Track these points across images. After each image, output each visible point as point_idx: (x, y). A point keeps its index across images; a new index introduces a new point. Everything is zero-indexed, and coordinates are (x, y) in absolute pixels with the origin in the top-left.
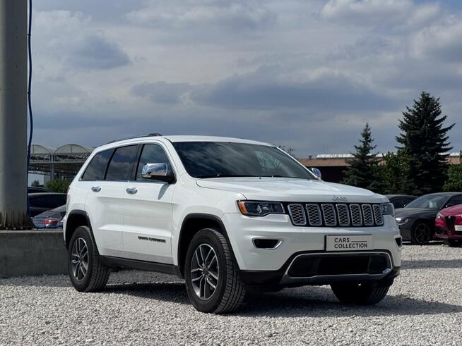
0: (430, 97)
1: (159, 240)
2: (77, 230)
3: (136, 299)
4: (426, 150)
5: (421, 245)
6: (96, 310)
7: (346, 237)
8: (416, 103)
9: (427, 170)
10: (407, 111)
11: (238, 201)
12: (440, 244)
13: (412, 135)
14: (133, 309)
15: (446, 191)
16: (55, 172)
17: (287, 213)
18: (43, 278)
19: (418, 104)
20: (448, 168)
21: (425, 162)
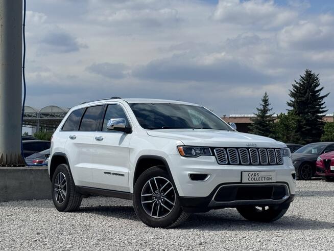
0: (312, 73)
1: (120, 175)
2: (59, 167)
3: (101, 217)
4: (308, 112)
5: (306, 180)
6: (73, 225)
7: (256, 173)
8: (302, 77)
9: (309, 126)
10: (295, 83)
11: (178, 146)
12: (320, 179)
13: (298, 100)
14: (99, 224)
15: (323, 141)
16: (40, 126)
17: (214, 155)
18: (33, 202)
19: (303, 79)
20: (324, 125)
21: (308, 120)
